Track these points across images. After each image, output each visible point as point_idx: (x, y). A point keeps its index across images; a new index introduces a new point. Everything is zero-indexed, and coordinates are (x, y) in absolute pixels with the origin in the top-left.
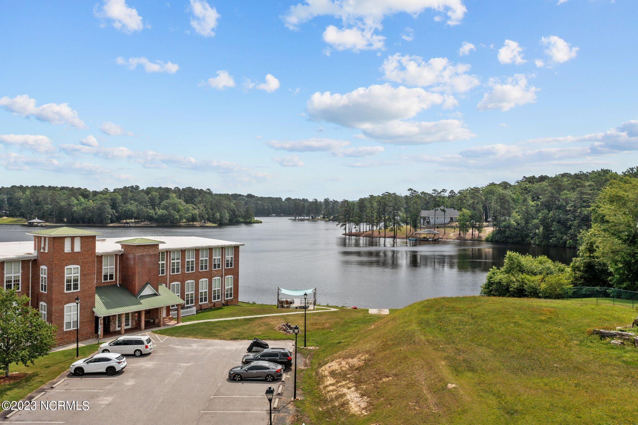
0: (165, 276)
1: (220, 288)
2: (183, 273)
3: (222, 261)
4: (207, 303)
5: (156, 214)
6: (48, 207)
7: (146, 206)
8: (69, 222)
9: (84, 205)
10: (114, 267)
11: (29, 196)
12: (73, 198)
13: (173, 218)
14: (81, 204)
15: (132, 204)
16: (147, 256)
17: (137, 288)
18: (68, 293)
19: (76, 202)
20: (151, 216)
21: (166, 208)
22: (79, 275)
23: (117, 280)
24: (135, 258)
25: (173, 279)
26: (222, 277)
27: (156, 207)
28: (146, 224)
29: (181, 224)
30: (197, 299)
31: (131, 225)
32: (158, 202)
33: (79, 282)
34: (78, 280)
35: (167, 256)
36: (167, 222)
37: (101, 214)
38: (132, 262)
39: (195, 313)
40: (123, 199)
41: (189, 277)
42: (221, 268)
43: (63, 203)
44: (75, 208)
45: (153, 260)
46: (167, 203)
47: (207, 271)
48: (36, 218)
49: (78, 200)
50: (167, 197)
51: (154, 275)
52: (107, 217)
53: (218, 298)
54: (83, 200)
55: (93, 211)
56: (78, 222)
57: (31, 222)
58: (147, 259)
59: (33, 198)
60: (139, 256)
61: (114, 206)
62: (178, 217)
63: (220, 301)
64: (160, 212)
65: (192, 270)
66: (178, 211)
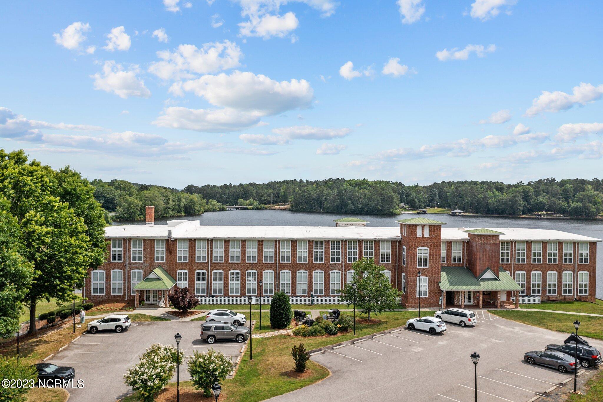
0: (510, 264)
1: (572, 283)
2: (529, 264)
3: (575, 256)
4: (556, 296)
5: (569, 206)
6: (468, 199)
7: (559, 199)
8: (485, 213)
9: (498, 198)
10: (462, 251)
11: (454, 191)
12: (489, 192)
13: (589, 211)
14: (495, 196)
15: (544, 196)
16: (488, 244)
17: (478, 272)
18: (419, 268)
19: (491, 194)
20: (564, 209)
21: (581, 200)
22: (428, 255)
23: (464, 262)
24: (476, 245)
25: (518, 268)
26: (574, 271)
27: (570, 200)
28: (558, 216)
29: (598, 217)
30: (544, 290)
31: (543, 216)
32: (572, 194)
33: (428, 261)
34: (427, 259)
35: (512, 247)
36: (582, 215)
37: (513, 206)
38: (475, 249)
39: (540, 302)
40: (535, 191)
41: (536, 268)
42: (573, 263)
43: (480, 196)
44: (490, 200)
45: (494, 248)
46: (581, 195)
47: (556, 264)
48: (458, 209)
49: (493, 192)
50: (583, 189)
51: (495, 262)
52: (519, 209)
53: (570, 292)
54: (497, 193)
55: (506, 203)
56: (493, 213)
57: (453, 212)
58: (488, 247)
59: (456, 192)
60: (480, 244)
61: (526, 198)
62: (594, 210)
63: (572, 296)
64: (574, 204)
65: (539, 261)
66: (595, 203)
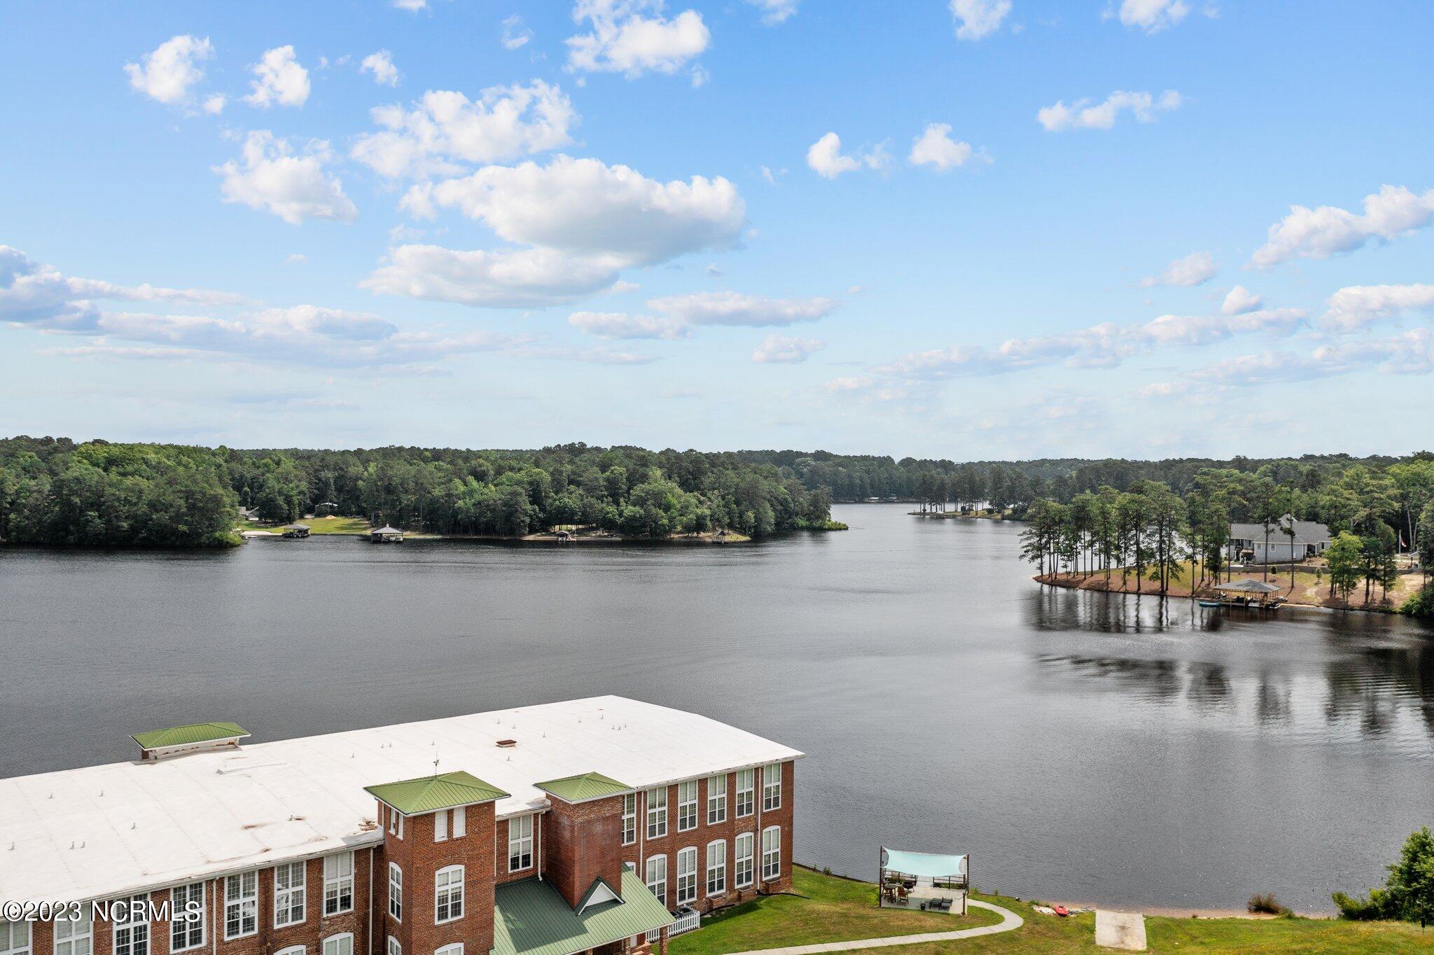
0: (635, 845)
1: (752, 857)
2: (673, 834)
3: (757, 798)
4: (723, 894)
5: (621, 515)
6: (408, 499)
7: (601, 498)
8: (449, 530)
9: (477, 497)
10: (531, 838)
11: (375, 476)
12: (457, 481)
13: (656, 522)
14: (471, 493)
15: (571, 493)
16: (598, 820)
17: (577, 893)
18: (441, 926)
19: (462, 488)
20: (610, 520)
21: (641, 502)
22: (462, 884)
23: (538, 866)
24: (572, 827)
25: (652, 849)
26: (755, 831)
27: (622, 500)
28: (600, 536)
29: (672, 536)
30: (702, 886)
31: (570, 538)
32: (624, 487)
33: (462, 900)
34: (460, 895)
35: (639, 802)
36: (644, 532)
37: (511, 514)
38: (567, 834)
39: (698, 924)
40: (553, 480)
41: (686, 840)
42: (753, 813)
43: (438, 492)
44: (460, 502)
45: (610, 827)
46: (642, 490)
47: (724, 823)
48: (388, 525)
49: (465, 484)
50: (644, 478)
51: (612, 860)
52: (523, 521)
53: (748, 879)
54: (475, 484)
55: (494, 509)
56: (466, 531)
57: (377, 534)
58: (598, 828)
59: (381, 479)
60: (581, 823)
61: (536, 496)
62: (665, 521)
63: (752, 885)
64: (629, 510)
65: (692, 824)
66: (667, 508)
